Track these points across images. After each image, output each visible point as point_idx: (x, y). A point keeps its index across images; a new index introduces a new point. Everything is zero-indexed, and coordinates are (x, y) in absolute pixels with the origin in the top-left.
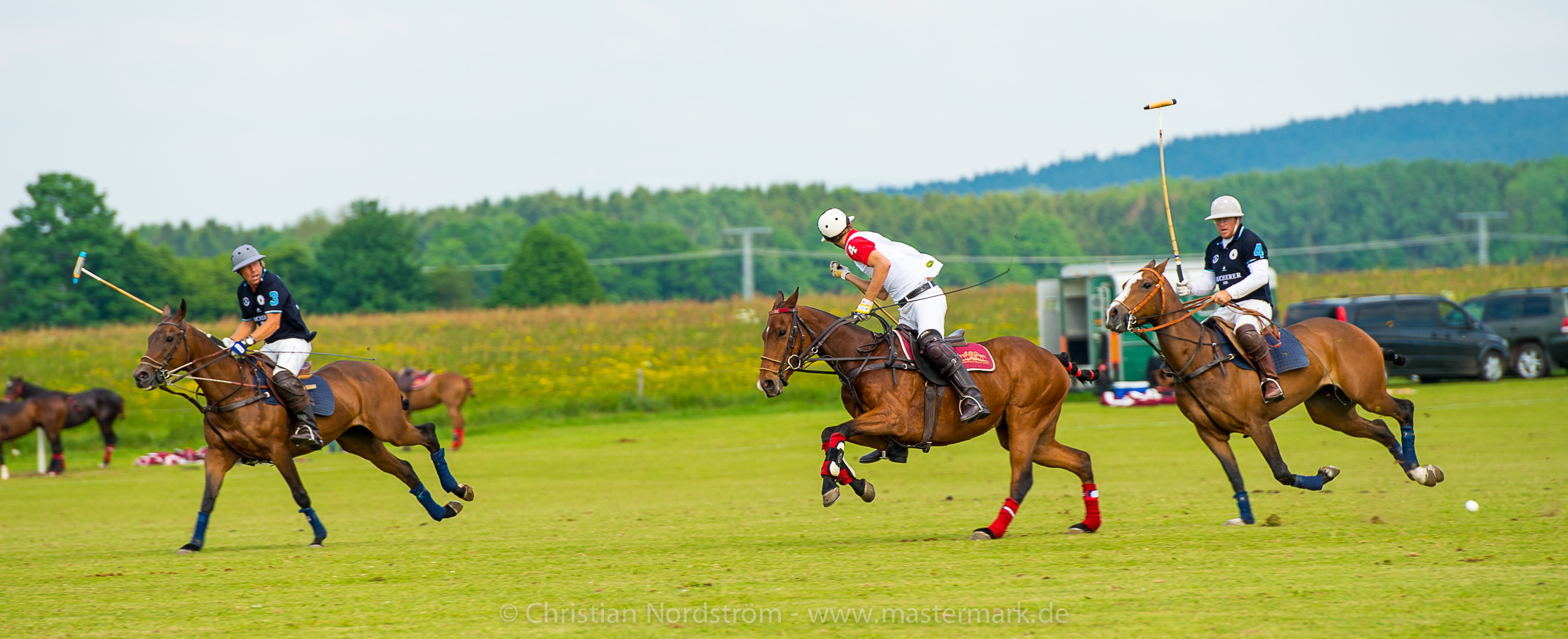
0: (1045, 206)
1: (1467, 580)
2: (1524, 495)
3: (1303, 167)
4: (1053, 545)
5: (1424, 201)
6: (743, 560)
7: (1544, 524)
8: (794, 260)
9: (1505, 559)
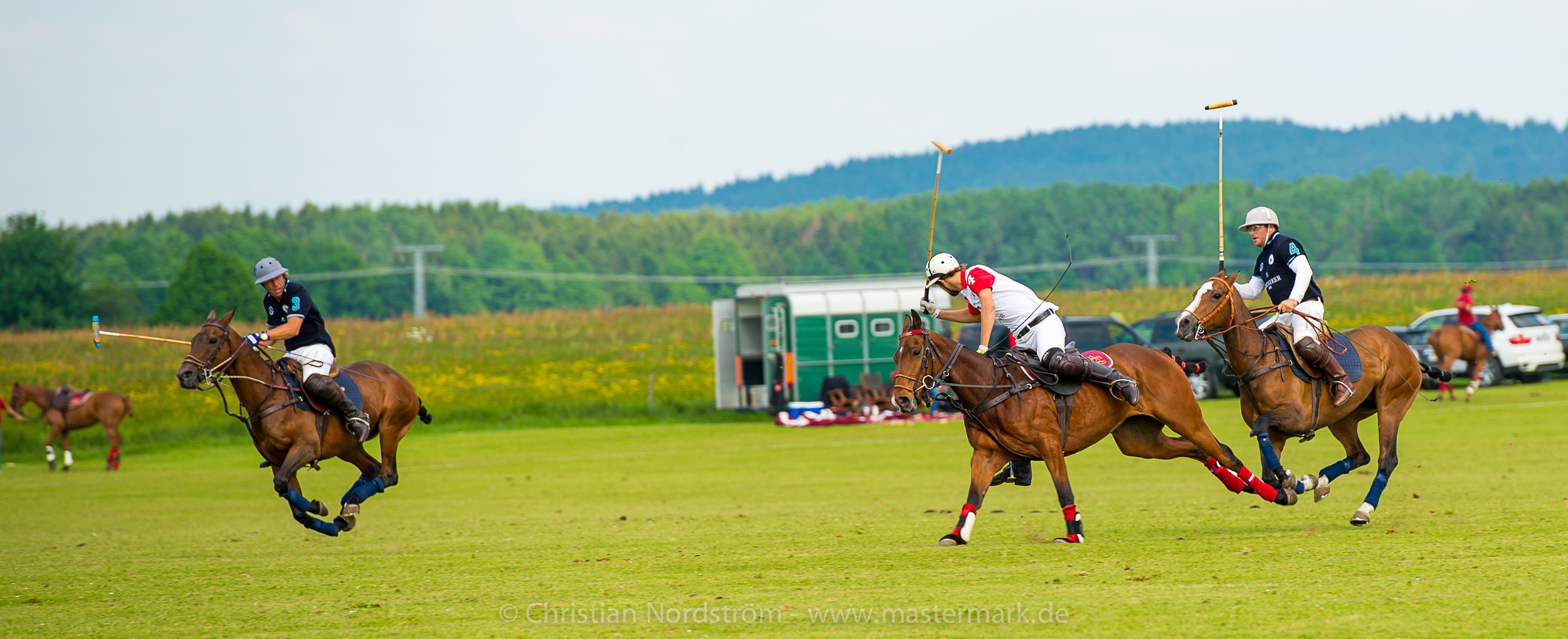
0: (720, 225)
1: (1134, 599)
2: (1191, 514)
3: (976, 189)
4: (725, 565)
5: (1095, 224)
6: (413, 581)
7: (1209, 543)
8: (467, 278)
9: (1172, 578)
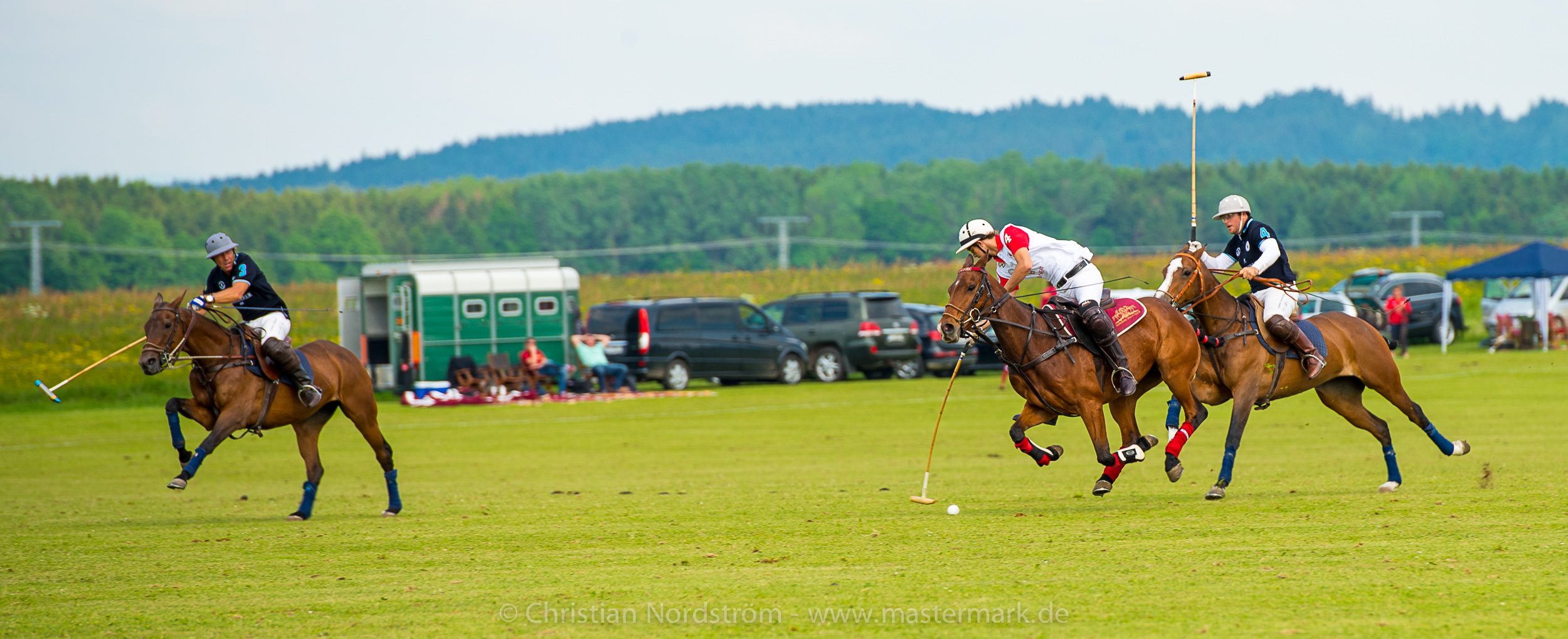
0: (346, 203)
1: (762, 581)
2: (820, 497)
3: (607, 169)
4: (348, 545)
5: (726, 205)
6: (26, 561)
7: (839, 525)
8: (85, 254)
9: (801, 560)
